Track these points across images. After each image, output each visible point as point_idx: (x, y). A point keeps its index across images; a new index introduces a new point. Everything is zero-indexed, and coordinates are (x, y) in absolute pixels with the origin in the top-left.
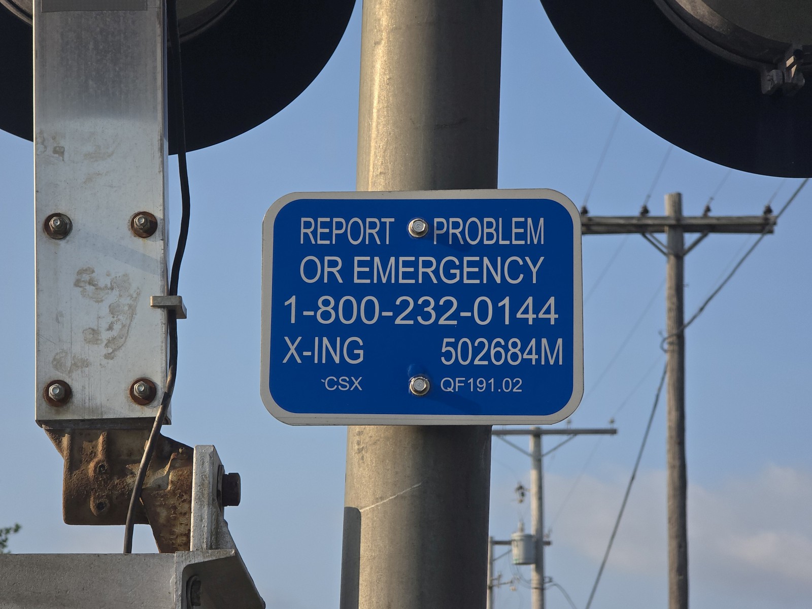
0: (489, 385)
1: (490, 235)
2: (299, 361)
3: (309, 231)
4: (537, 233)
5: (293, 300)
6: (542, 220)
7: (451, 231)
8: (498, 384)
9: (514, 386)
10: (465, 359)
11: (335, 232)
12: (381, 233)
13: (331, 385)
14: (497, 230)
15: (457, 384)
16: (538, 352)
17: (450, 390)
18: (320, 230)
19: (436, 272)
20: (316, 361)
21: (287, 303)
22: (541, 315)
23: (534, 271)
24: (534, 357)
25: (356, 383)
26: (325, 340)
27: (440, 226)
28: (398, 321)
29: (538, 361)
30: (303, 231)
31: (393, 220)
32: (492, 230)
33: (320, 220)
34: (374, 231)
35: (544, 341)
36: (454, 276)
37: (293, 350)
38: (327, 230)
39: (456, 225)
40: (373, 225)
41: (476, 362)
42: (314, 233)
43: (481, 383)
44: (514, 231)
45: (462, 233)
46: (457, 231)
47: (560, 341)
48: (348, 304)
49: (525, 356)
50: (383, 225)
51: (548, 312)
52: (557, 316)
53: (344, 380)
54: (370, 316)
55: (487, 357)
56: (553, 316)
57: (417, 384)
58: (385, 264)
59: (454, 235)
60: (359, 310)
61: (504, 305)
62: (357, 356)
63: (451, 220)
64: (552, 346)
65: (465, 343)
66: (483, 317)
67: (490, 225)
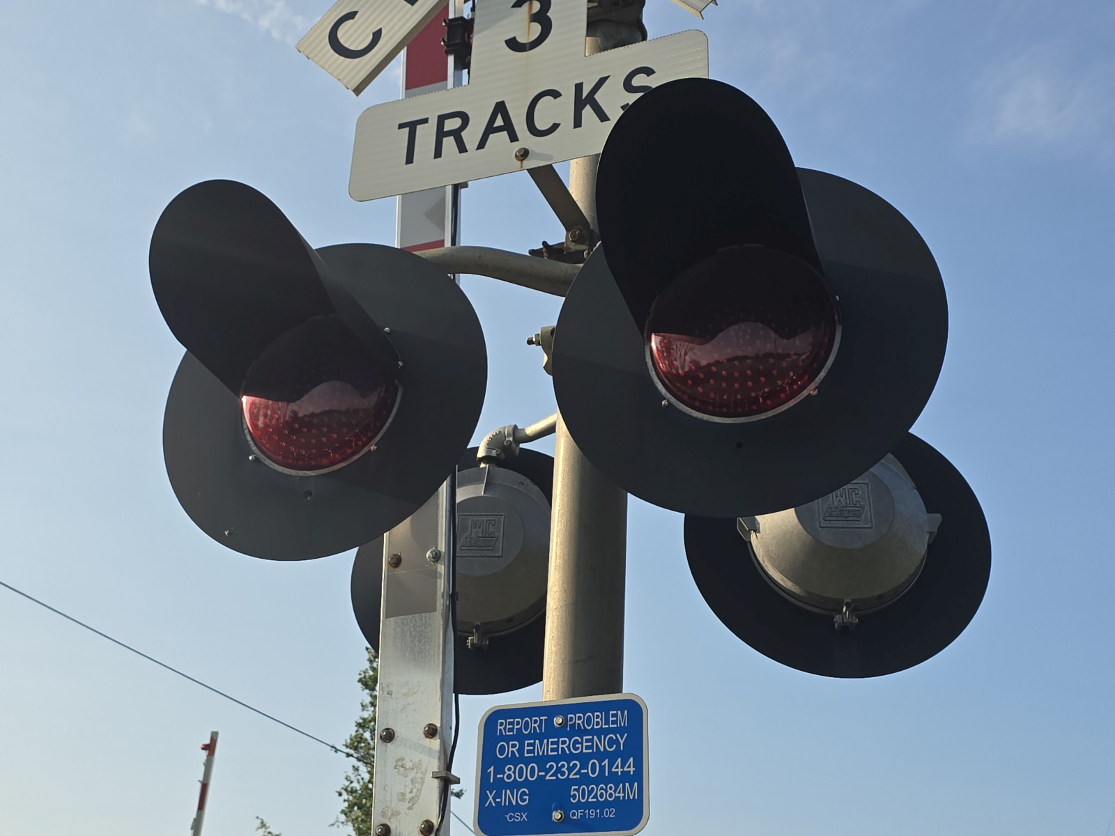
0: (596, 814)
1: (598, 723)
2: (494, 805)
3: (502, 728)
4: (623, 718)
5: (492, 769)
6: (626, 712)
7: (577, 722)
8: (601, 813)
9: (610, 814)
10: (583, 798)
11: (516, 727)
12: (540, 726)
13: (510, 818)
14: (601, 720)
15: (579, 814)
16: (624, 792)
17: (575, 817)
18: (508, 727)
19: (568, 747)
20: (503, 804)
21: (489, 771)
22: (625, 769)
23: (622, 742)
24: (622, 795)
25: (524, 817)
26: (508, 791)
27: (571, 718)
28: (547, 778)
29: (624, 797)
30: (499, 727)
31: (546, 718)
32: (599, 720)
33: (508, 720)
34: (536, 725)
35: (627, 784)
36: (578, 748)
37: (491, 799)
38: (511, 726)
39: (580, 718)
40: (536, 722)
41: (590, 800)
42: (505, 729)
43: (592, 812)
44: (611, 719)
45: (583, 722)
46: (580, 722)
47: (636, 784)
48: (521, 769)
49: (617, 795)
50: (541, 721)
51: (629, 767)
52: (634, 769)
53: (517, 815)
54: (532, 776)
55: (595, 796)
56: (632, 769)
57: (557, 815)
58: (541, 744)
59: (578, 724)
60: (527, 772)
61: (605, 764)
62: (524, 800)
63: (577, 715)
64: (631, 787)
65: (584, 789)
66: (593, 772)
67: (598, 717)
